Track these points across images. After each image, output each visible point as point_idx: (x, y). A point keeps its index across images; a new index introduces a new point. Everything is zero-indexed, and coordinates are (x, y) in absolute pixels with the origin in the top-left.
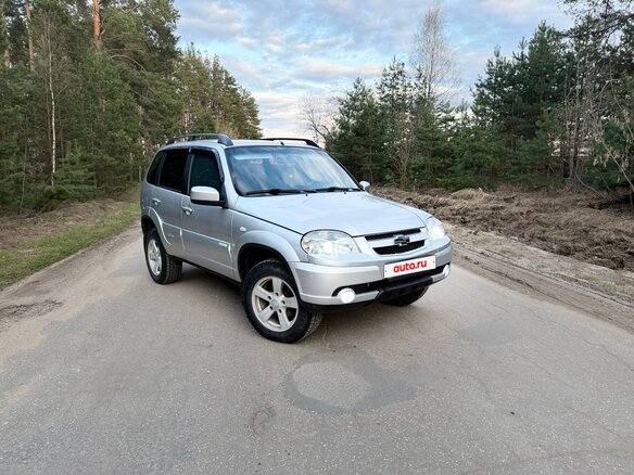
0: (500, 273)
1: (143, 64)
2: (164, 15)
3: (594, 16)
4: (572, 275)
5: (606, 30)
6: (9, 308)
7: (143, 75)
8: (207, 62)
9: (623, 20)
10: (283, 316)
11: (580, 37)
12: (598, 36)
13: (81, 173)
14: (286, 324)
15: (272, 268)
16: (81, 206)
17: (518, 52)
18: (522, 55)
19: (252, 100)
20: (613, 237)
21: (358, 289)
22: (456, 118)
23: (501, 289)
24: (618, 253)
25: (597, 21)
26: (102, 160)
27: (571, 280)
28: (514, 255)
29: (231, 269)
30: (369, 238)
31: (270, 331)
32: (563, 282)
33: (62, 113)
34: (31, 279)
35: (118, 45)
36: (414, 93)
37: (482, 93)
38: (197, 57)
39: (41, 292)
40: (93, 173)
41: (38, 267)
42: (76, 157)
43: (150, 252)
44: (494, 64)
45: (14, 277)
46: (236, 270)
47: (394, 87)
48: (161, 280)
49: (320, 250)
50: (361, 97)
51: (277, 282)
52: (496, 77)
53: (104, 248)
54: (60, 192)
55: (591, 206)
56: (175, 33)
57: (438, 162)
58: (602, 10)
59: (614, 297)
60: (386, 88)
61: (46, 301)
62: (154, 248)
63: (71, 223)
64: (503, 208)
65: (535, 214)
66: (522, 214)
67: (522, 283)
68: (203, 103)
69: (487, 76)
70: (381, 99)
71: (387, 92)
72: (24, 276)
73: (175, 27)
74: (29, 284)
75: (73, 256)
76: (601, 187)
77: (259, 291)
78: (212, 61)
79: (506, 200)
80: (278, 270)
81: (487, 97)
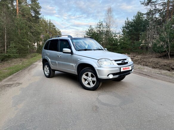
0: (140, 73)
1: (30, 20)
2: (37, 7)
3: (152, 9)
4: (160, 73)
5: (155, 13)
6: (6, 85)
7: (31, 24)
8: (47, 21)
9: (159, 11)
10: (91, 83)
11: (148, 15)
12: (153, 14)
13: (15, 50)
14: (92, 85)
15: (88, 70)
16: (15, 60)
17: (133, 19)
18: (134, 20)
19: (60, 31)
20: (166, 64)
21: (114, 74)
22: (118, 36)
23: (142, 77)
24: (168, 68)
25: (153, 11)
26: (20, 47)
27: (160, 74)
28: (142, 69)
29: (74, 71)
30: (116, 61)
31: (88, 88)
32: (158, 75)
33: (8, 34)
34: (9, 77)
35: (23, 15)
36: (105, 29)
37: (124, 29)
38: (45, 20)
39: (14, 81)
40: (18, 51)
41: (10, 74)
42: (13, 46)
43: (45, 69)
44: (127, 21)
45: (5, 77)
46: (76, 71)
47: (100, 28)
48: (49, 77)
49: (103, 64)
50: (91, 30)
51: (90, 74)
52: (127, 25)
53: (27, 70)
54: (9, 56)
55: (156, 57)
56: (40, 12)
57: (114, 47)
58: (154, 8)
59: (173, 78)
60: (98, 28)
61: (16, 83)
62: (46, 68)
63: (13, 64)
64: (133, 58)
65: (142, 60)
66: (139, 59)
67: (147, 75)
68: (46, 32)
69: (125, 25)
70: (97, 31)
71: (98, 29)
72: (7, 77)
73: (40, 11)
74: (9, 79)
75: (19, 72)
76: (159, 52)
77: (84, 76)
78: (49, 21)
79: (134, 56)
80: (90, 70)
81: (125, 30)
